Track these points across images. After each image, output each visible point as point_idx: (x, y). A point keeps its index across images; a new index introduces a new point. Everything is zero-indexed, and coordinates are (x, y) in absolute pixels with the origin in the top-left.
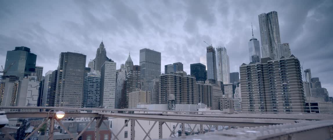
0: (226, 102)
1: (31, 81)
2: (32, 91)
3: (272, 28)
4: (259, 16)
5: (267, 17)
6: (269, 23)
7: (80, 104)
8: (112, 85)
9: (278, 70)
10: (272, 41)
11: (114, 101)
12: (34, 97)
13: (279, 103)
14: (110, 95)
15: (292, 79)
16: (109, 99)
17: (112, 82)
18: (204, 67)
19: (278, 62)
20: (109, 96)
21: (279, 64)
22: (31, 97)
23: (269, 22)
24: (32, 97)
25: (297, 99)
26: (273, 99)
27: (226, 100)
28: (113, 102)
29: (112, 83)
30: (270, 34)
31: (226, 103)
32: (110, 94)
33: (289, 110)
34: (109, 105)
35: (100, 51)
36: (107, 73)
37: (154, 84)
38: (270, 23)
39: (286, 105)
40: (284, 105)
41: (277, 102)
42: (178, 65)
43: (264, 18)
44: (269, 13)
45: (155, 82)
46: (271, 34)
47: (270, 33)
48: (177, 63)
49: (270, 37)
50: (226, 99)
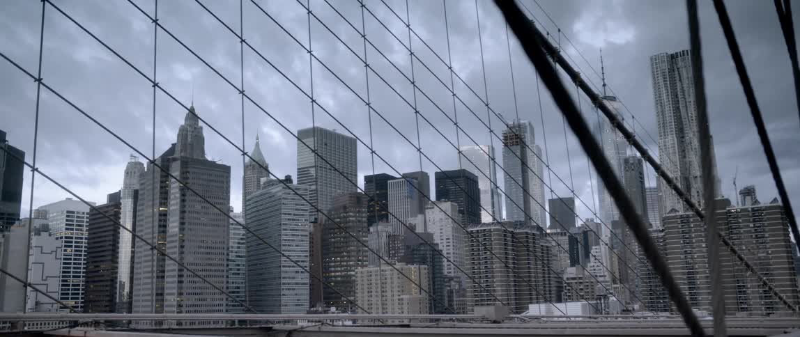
0: (581, 287)
1: (39, 235)
2: (43, 263)
3: (684, 95)
4: (651, 59)
5: (672, 62)
6: (677, 78)
7: (222, 302)
8: (299, 249)
9: (748, 226)
10: (685, 126)
11: (308, 292)
12: (49, 281)
13: (753, 292)
14: (296, 275)
15: (777, 246)
16: (296, 287)
17: (300, 238)
18: (473, 180)
19: (749, 211)
20: (294, 278)
21: (751, 215)
22: (42, 282)
23: (677, 75)
24: (46, 282)
25: (787, 286)
26: (739, 286)
27: (581, 283)
28: (304, 293)
29: (300, 243)
30: (678, 108)
31: (582, 289)
32: (297, 272)
33: (772, 308)
34: (297, 302)
35: (189, 137)
36: (285, 214)
37: (384, 240)
38: (680, 80)
39: (766, 296)
40: (761, 298)
41: (749, 291)
42: (416, 179)
43: (665, 66)
44: (677, 53)
45: (384, 234)
46: (681, 108)
47: (680, 105)
48: (413, 173)
49: (680, 116)
50: (580, 278)
